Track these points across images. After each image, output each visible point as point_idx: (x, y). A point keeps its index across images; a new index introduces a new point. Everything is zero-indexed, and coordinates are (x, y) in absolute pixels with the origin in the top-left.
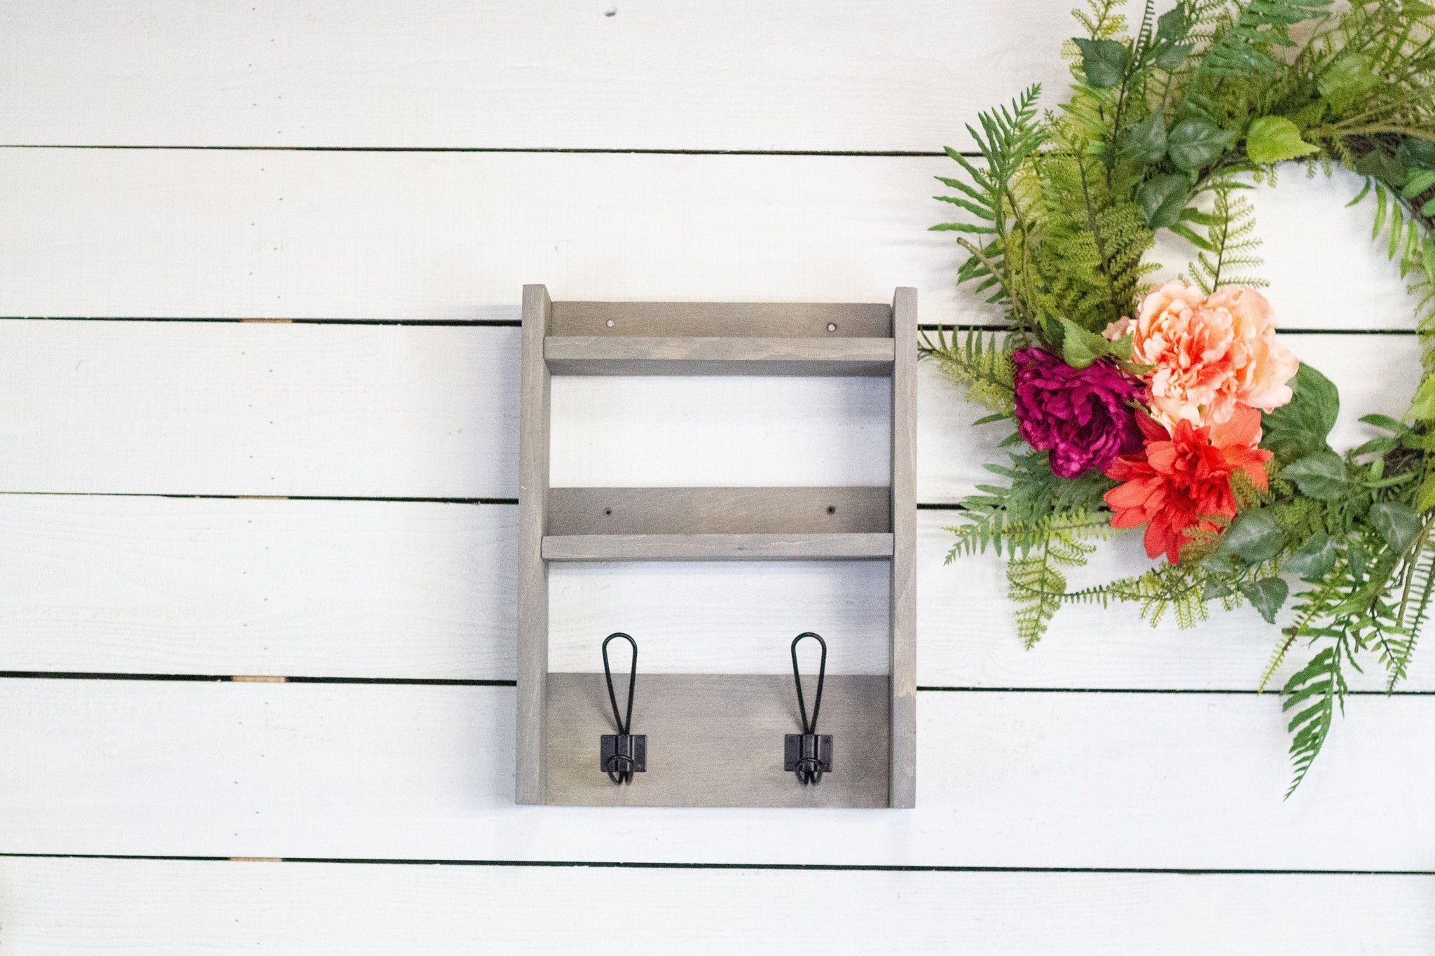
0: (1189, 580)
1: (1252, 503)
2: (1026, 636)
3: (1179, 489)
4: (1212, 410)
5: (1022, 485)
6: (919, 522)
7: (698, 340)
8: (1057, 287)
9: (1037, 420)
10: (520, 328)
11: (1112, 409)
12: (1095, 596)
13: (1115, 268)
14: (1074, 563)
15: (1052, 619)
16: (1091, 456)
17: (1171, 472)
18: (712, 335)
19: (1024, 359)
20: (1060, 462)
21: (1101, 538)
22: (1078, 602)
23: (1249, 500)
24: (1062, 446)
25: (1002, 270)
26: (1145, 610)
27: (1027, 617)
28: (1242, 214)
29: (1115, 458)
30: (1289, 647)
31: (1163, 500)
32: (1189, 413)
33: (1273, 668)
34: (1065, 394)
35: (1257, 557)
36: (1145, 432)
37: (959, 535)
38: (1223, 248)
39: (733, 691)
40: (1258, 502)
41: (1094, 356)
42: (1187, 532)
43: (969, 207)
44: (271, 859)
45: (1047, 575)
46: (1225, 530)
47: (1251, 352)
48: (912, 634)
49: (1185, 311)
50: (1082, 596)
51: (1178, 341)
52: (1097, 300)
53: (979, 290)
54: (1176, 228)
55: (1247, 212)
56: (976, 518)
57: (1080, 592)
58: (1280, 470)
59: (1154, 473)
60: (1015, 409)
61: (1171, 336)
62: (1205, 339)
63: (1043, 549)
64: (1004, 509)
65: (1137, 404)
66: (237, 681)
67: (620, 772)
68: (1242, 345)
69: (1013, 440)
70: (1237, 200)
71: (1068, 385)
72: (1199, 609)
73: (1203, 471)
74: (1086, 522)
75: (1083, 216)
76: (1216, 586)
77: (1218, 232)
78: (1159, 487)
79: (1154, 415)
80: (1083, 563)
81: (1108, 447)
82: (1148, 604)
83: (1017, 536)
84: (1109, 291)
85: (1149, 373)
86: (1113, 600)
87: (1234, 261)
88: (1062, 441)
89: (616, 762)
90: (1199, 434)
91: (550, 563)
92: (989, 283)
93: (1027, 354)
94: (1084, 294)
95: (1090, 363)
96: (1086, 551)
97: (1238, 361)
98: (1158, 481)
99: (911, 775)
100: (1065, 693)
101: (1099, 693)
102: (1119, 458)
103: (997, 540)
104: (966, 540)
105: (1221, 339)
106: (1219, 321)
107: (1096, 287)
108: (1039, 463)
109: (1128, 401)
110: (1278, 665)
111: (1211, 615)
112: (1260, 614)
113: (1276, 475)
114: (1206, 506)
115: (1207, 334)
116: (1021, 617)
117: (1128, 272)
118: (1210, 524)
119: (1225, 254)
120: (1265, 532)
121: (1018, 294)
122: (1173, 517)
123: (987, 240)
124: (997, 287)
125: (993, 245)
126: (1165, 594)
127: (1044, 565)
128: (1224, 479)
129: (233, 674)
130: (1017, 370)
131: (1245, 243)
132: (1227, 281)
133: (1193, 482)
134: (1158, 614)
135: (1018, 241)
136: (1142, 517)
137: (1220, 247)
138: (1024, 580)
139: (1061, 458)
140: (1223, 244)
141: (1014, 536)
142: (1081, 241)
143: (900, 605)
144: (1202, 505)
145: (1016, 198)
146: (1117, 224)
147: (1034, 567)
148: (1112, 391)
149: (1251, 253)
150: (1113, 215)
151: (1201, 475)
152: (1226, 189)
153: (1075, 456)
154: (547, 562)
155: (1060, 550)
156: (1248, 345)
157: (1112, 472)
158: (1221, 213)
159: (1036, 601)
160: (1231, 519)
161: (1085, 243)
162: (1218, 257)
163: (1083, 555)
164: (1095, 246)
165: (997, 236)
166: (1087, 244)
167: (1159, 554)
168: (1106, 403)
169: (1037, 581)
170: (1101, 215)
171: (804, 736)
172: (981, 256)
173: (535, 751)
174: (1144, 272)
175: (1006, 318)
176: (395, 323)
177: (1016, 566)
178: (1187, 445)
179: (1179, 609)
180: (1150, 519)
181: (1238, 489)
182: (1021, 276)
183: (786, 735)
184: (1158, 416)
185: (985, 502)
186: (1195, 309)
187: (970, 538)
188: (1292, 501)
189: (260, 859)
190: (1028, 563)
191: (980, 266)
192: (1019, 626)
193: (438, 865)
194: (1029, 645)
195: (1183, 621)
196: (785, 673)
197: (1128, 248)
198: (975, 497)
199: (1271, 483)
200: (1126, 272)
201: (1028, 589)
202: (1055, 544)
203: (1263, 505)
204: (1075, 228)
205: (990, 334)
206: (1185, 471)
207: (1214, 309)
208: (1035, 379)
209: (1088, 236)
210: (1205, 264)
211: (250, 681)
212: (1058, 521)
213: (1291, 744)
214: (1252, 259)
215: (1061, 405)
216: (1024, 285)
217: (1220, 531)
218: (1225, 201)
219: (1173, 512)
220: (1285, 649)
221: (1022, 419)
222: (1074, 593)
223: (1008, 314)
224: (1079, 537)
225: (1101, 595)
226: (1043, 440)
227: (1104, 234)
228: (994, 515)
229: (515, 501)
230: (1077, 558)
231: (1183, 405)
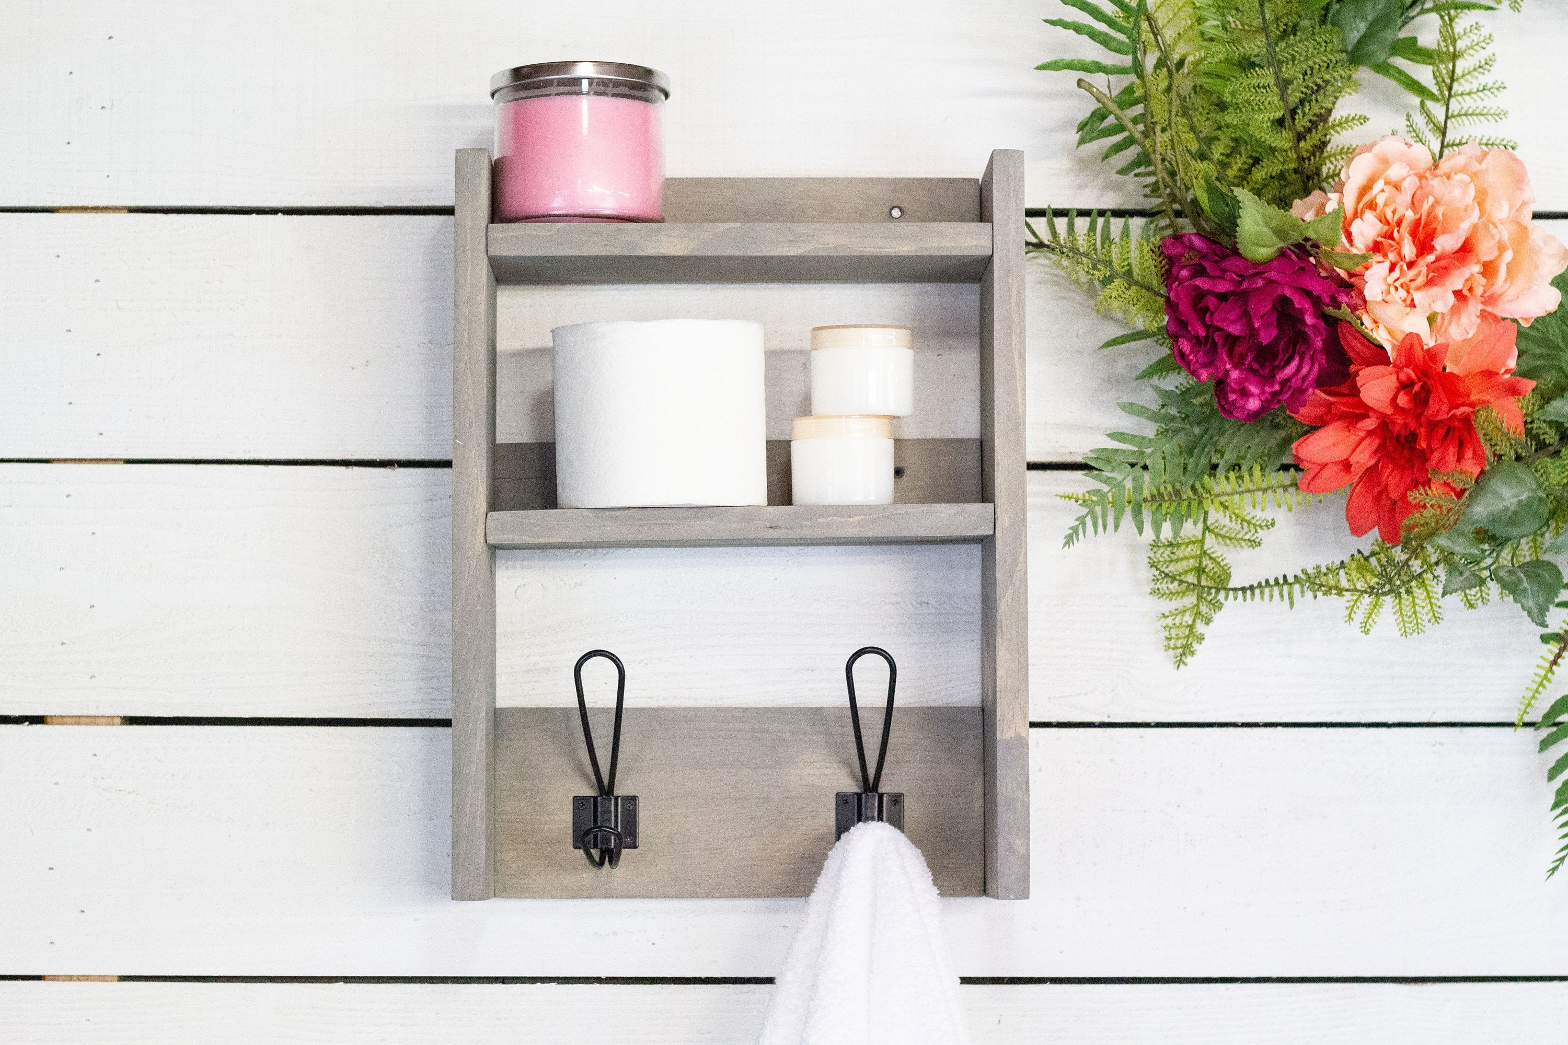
0: (1416, 566)
1: (1504, 455)
2: (1176, 648)
3: (1398, 435)
4: (1446, 322)
5: (1170, 434)
6: (1030, 488)
7: (708, 226)
8: (1218, 151)
9: (1197, 337)
10: (452, 217)
11: (1309, 320)
12: (1276, 590)
13: (1301, 122)
14: (1243, 544)
15: (1211, 624)
16: (1277, 387)
17: (1390, 411)
18: (729, 220)
19: (1176, 250)
20: (1232, 397)
21: (1284, 508)
22: (1252, 600)
23: (1499, 450)
24: (1235, 374)
25: (1141, 127)
26: (1352, 609)
27: (1178, 621)
28: (1477, 48)
29: (1311, 391)
30: (1559, 661)
31: (1375, 452)
32: (1416, 324)
33: (1537, 691)
34: (1240, 297)
35: (1515, 532)
36: (1351, 354)
37: (1081, 505)
38: (1450, 96)
39: (763, 731)
40: (1512, 453)
41: (1281, 245)
42: (1414, 496)
43: (1093, 34)
44: (103, 978)
45: (1206, 562)
46: (1467, 493)
47: (1506, 237)
48: (1022, 648)
49: (1408, 180)
50: (1257, 591)
51: (1399, 223)
52: (1275, 169)
53: (1106, 157)
54: (1383, 68)
55: (1484, 45)
56: (1105, 481)
57: (1255, 585)
58: (1541, 407)
59: (1365, 411)
60: (1165, 323)
61: (1389, 215)
62: (1436, 217)
63: (1200, 525)
64: (1145, 467)
65: (1344, 312)
66: (51, 724)
67: (601, 849)
68: (1491, 226)
69: (1161, 367)
70: (1468, 28)
71: (1245, 285)
72: (1429, 607)
73: (1439, 409)
74: (1264, 485)
75: (1259, 47)
76: (1461, 573)
77: (1444, 72)
78: (1370, 433)
79: (1366, 328)
80: (1255, 543)
81: (1300, 375)
82: (1356, 601)
83: (1165, 506)
84: (1292, 155)
85: (1359, 269)
86: (1302, 596)
87: (1466, 115)
88: (1235, 367)
89: (596, 837)
90: (1432, 355)
91: (497, 551)
92: (1119, 148)
93: (1183, 243)
94: (1257, 161)
95: (1275, 255)
96: (1261, 527)
97: (1485, 250)
98: (1369, 424)
99: (1022, 851)
100: (1231, 729)
101: (1279, 728)
102: (1317, 392)
103: (1137, 511)
104: (1092, 513)
105: (1461, 220)
106: (1457, 192)
107: (1272, 150)
108: (1194, 401)
109: (1331, 308)
110: (1544, 687)
111: (1447, 615)
112: (1525, 613)
113: (1536, 416)
114: (1442, 460)
115: (1439, 212)
116: (1169, 621)
117: (1320, 127)
118: (1446, 484)
119: (1453, 102)
120: (1524, 497)
121: (1163, 160)
122: (1392, 479)
123: (1118, 83)
124: (1131, 153)
125: (1129, 90)
126: (1383, 586)
127: (1202, 547)
128: (1466, 421)
129: (46, 714)
130: (1167, 267)
131: (1481, 88)
132: (1457, 141)
133: (1421, 425)
134: (1371, 614)
135: (1164, 85)
136: (1346, 478)
137: (1446, 93)
138: (1173, 568)
139: (1234, 392)
140: (1450, 88)
141: (1160, 505)
142: (1255, 82)
143: (1004, 606)
144: (1436, 456)
145: (1161, 22)
146: (1307, 59)
147: (1189, 549)
148: (1308, 293)
149: (1490, 102)
150: (1300, 46)
151: (1436, 415)
152: (1452, 12)
153: (1254, 389)
154: (494, 549)
155: (1224, 526)
156: (1501, 227)
157: (1306, 412)
158: (1447, 46)
159: (1190, 600)
160: (1475, 476)
161: (1261, 85)
162: (1444, 108)
163: (1256, 531)
164: (1275, 89)
165: (1133, 78)
166: (1264, 87)
167: (1370, 529)
168: (1300, 309)
169: (1191, 570)
170: (1284, 45)
171: (864, 796)
172: (1112, 106)
173: (481, 824)
174: (1342, 128)
175: (1145, 196)
176: (274, 211)
177: (1162, 550)
178: (1414, 371)
179: (1401, 609)
180: (1356, 480)
181: (1485, 434)
182: (1168, 134)
183: (837, 794)
184: (1372, 330)
185: (1120, 458)
186: (1421, 177)
187: (1098, 509)
188: (1557, 453)
189: (87, 978)
190: (1178, 545)
191: (1111, 120)
192: (1167, 634)
193: (341, 985)
194: (1180, 662)
195: (1407, 625)
196: (835, 705)
197: (1322, 92)
198: (1105, 450)
199: (1529, 426)
200: (1316, 128)
201: (1181, 582)
202: (1216, 516)
203: (1518, 458)
204: (1247, 64)
205: (1122, 220)
206: (1410, 410)
207: (1449, 177)
208: (1197, 277)
209: (1266, 76)
210: (1428, 116)
211: (71, 724)
212: (1221, 484)
213: (1552, 799)
214: (1492, 112)
215: (1232, 316)
216: (1173, 148)
217: (1460, 494)
218: (1452, 30)
219: (1389, 470)
220: (1554, 662)
221: (1175, 337)
222: (1247, 586)
223: (1147, 191)
224: (1254, 507)
225: (1286, 589)
226: (1204, 366)
227: (1288, 71)
228: (1130, 478)
229: (447, 464)
230: (1247, 537)
231: (1407, 314)
